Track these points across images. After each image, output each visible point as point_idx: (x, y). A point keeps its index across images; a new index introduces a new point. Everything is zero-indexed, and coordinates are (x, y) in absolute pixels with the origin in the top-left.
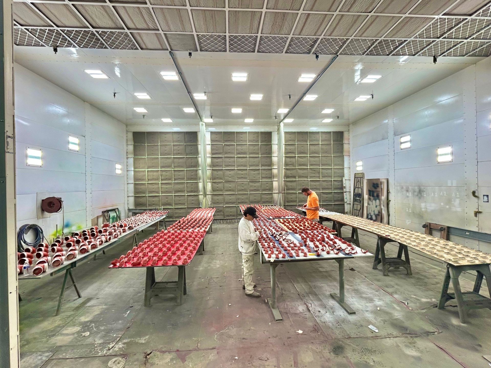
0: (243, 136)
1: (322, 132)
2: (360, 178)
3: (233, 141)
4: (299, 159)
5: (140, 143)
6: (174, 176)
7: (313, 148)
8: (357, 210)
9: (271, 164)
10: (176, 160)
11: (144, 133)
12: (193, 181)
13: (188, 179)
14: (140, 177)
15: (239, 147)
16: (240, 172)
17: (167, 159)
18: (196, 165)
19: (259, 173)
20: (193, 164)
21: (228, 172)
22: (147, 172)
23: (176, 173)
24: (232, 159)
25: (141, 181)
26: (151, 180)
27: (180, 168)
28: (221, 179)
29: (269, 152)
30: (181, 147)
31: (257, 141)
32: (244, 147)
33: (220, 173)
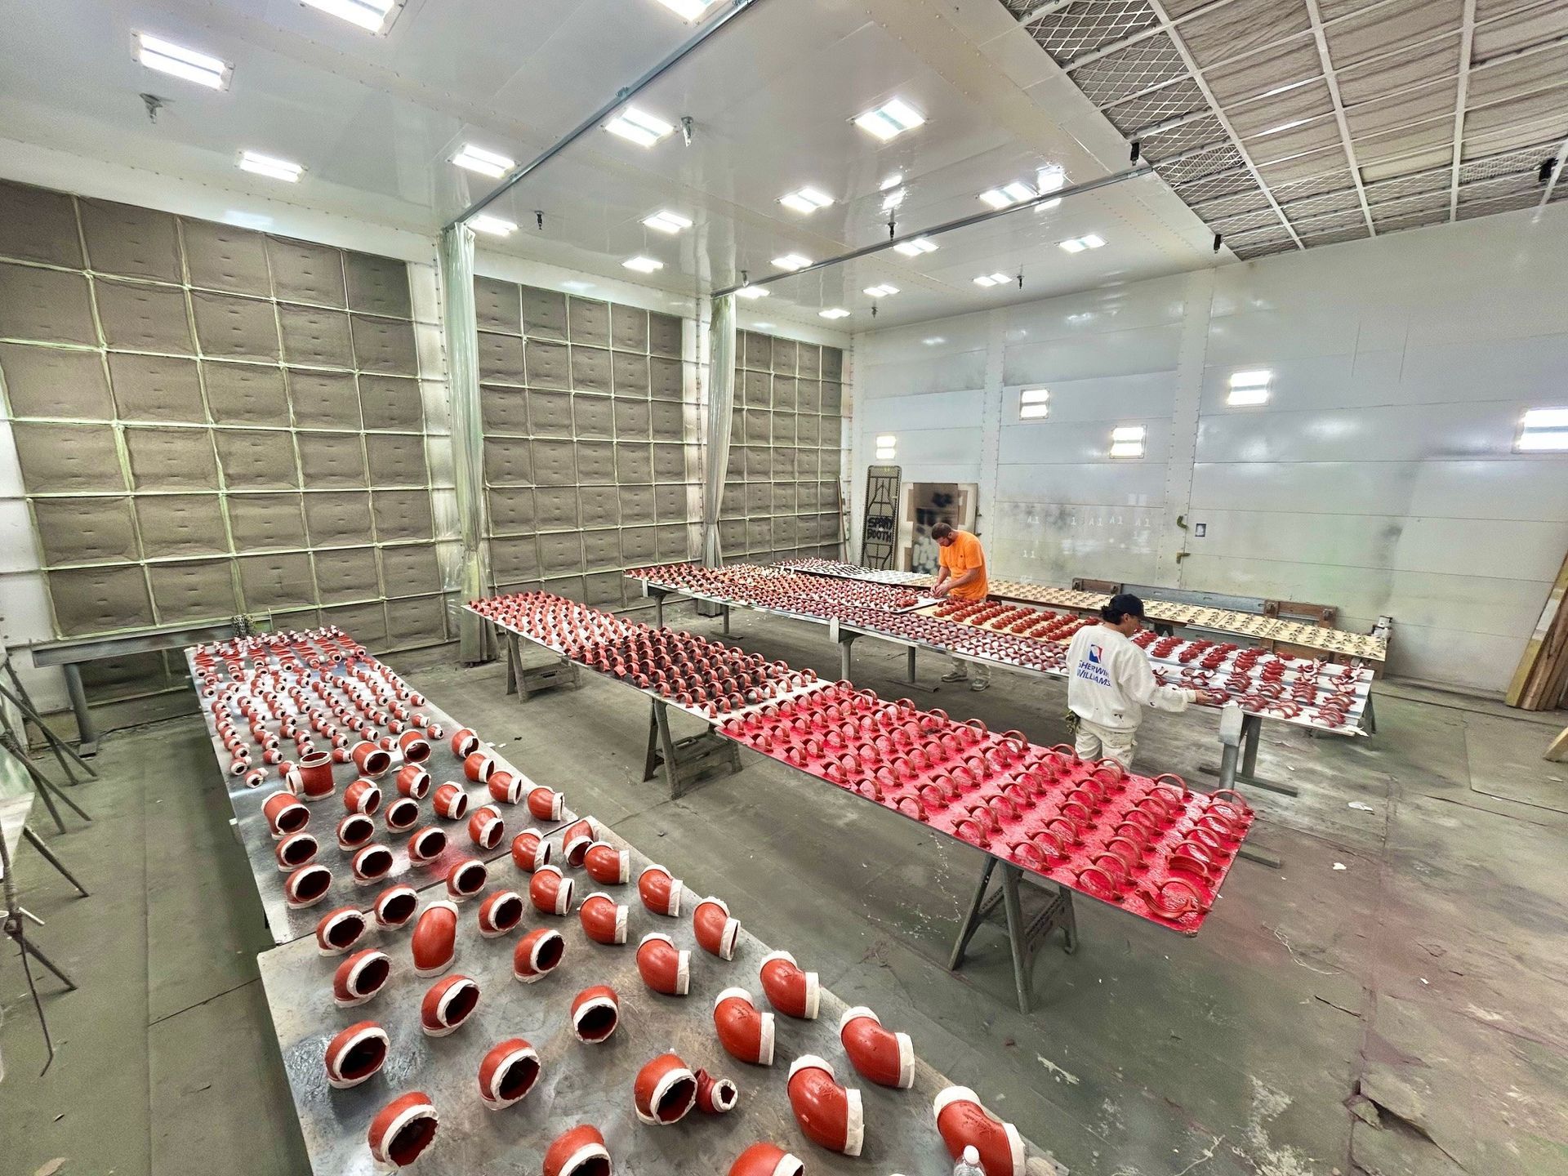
0: (596, 314)
1: (801, 343)
2: (886, 481)
3: (561, 330)
4: (752, 419)
5: (32, 258)
6: (305, 463)
7: (783, 387)
8: (877, 558)
9: (677, 429)
10: (302, 384)
11: (64, 198)
12: (403, 483)
13: (380, 477)
14: (72, 465)
15: (582, 359)
16: (589, 452)
17: (248, 375)
18: (414, 414)
19: (648, 459)
20: (395, 411)
21: (548, 453)
22: (120, 437)
23: (312, 448)
24: (560, 403)
25: (80, 486)
26: (157, 479)
27: (331, 424)
28: (523, 476)
29: (673, 389)
30: (325, 324)
31: (641, 343)
32: (599, 360)
33: (517, 452)
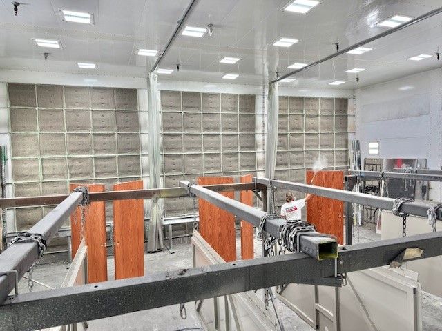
0: (214, 99)
1: (322, 99)
2: (374, 166)
3: (198, 108)
4: (292, 138)
5: (23, 105)
6: (96, 168)
7: (311, 121)
9: (253, 145)
10: (98, 139)
11: (33, 86)
12: (131, 175)
13: (122, 172)
14: (26, 172)
15: (208, 119)
16: (209, 159)
17: (80, 137)
18: (137, 147)
19: (237, 160)
20: (130, 146)
21: (191, 160)
22: (40, 162)
23: (99, 163)
24: (197, 138)
25: (27, 179)
26: (50, 176)
27: (106, 153)
28: (179, 170)
29: (250, 127)
30: (107, 116)
31: (235, 109)
32: (214, 119)
33: (177, 160)
